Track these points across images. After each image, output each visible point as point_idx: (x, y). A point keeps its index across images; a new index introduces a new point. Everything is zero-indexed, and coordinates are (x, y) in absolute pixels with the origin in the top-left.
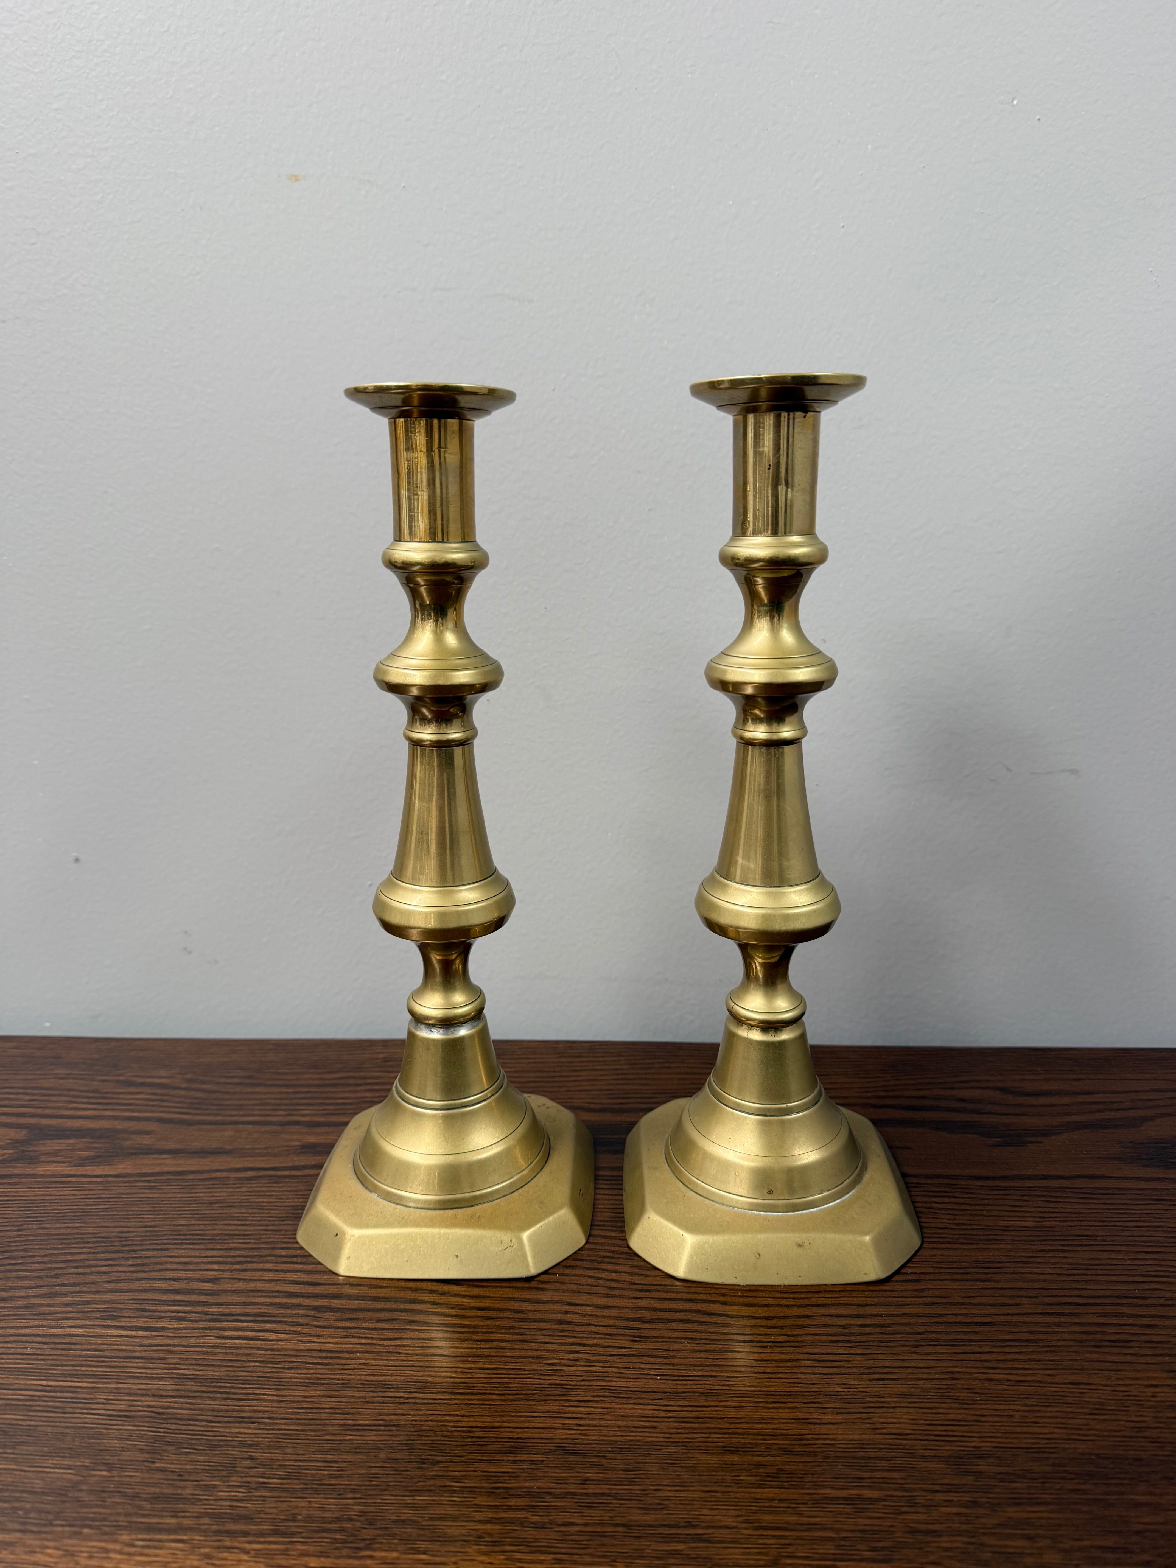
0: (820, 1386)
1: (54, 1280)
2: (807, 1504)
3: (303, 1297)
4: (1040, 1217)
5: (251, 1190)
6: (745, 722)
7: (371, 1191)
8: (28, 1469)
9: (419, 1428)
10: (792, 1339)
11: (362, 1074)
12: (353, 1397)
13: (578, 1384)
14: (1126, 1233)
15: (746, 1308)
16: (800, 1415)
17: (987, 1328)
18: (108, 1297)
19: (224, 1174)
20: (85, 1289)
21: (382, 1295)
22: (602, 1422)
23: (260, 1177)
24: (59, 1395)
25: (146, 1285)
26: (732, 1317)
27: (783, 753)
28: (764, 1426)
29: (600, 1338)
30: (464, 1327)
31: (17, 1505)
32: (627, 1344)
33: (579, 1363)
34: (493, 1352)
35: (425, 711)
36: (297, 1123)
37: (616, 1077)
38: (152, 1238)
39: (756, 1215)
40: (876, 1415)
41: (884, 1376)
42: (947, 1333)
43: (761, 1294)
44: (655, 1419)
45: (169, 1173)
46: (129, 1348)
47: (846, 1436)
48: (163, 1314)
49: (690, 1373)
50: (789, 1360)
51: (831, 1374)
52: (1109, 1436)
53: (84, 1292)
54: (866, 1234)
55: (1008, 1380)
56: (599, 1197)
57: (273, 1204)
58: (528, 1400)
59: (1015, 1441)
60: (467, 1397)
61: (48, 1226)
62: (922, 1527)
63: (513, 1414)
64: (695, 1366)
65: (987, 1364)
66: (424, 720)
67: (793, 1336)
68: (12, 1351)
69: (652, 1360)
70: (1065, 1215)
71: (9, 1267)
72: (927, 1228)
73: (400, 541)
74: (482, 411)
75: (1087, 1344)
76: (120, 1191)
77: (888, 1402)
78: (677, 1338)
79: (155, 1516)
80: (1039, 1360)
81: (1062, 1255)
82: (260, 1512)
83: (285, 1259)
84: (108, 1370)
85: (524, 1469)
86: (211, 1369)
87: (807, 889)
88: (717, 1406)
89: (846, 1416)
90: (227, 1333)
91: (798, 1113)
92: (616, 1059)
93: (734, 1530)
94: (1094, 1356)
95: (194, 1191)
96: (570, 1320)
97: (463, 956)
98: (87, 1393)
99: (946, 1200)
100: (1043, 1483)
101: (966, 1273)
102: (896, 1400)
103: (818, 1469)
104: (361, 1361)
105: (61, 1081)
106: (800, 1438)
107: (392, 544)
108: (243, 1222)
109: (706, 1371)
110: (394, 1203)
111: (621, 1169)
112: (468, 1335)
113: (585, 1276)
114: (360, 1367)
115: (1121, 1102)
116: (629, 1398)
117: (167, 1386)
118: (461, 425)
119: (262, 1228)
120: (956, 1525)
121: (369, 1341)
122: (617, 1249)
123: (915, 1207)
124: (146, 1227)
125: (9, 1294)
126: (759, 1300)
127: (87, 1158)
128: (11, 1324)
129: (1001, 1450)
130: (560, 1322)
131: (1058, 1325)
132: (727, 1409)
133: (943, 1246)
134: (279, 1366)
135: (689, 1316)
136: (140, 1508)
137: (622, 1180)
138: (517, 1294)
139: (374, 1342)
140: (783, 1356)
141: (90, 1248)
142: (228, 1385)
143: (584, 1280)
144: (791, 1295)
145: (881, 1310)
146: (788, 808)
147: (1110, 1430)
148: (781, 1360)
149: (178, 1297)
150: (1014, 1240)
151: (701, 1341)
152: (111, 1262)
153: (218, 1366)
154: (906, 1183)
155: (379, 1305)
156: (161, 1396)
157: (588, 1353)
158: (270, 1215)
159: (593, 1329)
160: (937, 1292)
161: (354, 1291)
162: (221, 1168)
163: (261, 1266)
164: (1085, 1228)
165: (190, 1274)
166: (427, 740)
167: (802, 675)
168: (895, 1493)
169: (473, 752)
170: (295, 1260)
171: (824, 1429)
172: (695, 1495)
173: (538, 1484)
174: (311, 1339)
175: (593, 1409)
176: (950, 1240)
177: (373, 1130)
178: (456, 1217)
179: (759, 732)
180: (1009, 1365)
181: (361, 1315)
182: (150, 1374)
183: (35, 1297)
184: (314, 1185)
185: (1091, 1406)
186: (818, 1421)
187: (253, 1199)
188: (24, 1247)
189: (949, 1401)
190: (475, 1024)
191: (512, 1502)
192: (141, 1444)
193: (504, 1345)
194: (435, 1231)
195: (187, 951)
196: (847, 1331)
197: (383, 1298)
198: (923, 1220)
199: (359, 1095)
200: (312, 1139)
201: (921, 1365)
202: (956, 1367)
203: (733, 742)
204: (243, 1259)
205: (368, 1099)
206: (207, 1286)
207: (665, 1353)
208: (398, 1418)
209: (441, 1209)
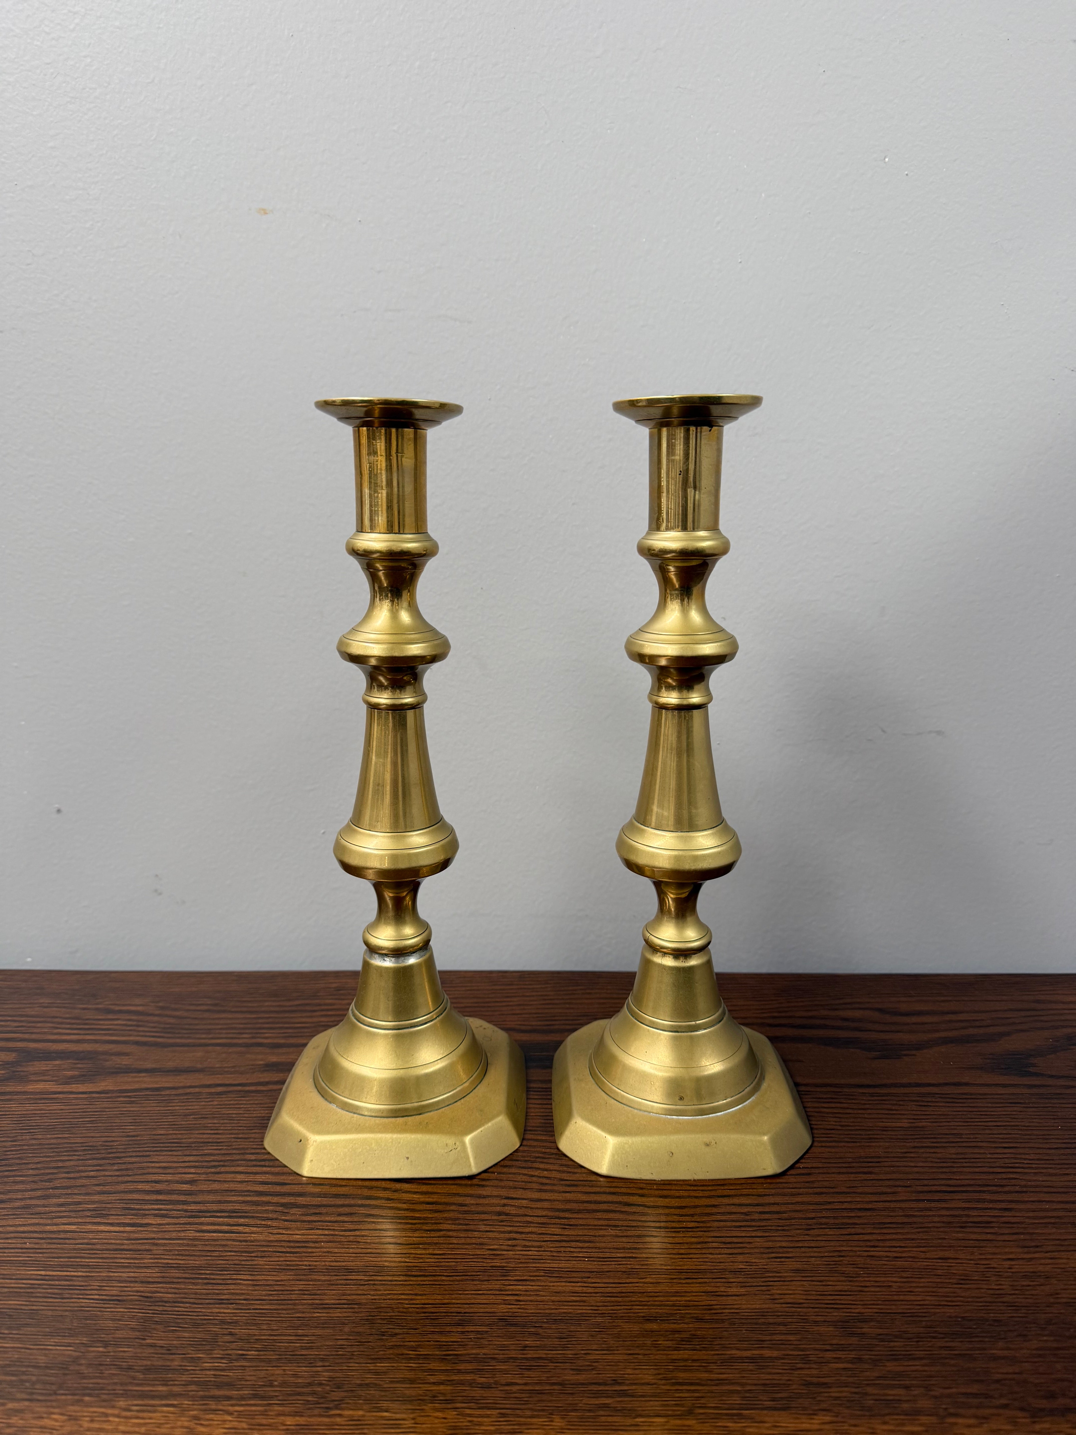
0: (727, 1264)
1: (47, 1184)
2: (716, 1363)
3: (271, 1195)
4: (914, 1119)
5: (222, 1103)
6: (659, 689)
7: (330, 1103)
8: (32, 1347)
9: (378, 1306)
10: (701, 1225)
11: (317, 1001)
12: (319, 1280)
13: (517, 1266)
14: (987, 1132)
15: (661, 1199)
16: (709, 1289)
17: (868, 1213)
18: (96, 1198)
19: (197, 1090)
20: (76, 1191)
21: (342, 1193)
22: (539, 1298)
23: (229, 1092)
24: (57, 1283)
25: (131, 1187)
26: (649, 1207)
27: (692, 716)
28: (679, 1299)
29: (534, 1227)
30: (415, 1219)
31: (24, 1377)
32: (558, 1231)
33: (517, 1248)
34: (441, 1240)
35: (381, 678)
36: (261, 1045)
37: (544, 1002)
38: (134, 1146)
39: (670, 1119)
40: (775, 1288)
41: (781, 1255)
42: (834, 1218)
43: (674, 1188)
44: (584, 1295)
45: (147, 1089)
46: (118, 1242)
47: (749, 1306)
48: (147, 1212)
49: (613, 1255)
50: (699, 1243)
51: (736, 1254)
52: (972, 1302)
53: (75, 1194)
54: (764, 1134)
55: (887, 1257)
56: (531, 1106)
57: (242, 1115)
58: (473, 1280)
59: (894, 1307)
60: (419, 1279)
61: (40, 1137)
62: (815, 1380)
63: (460, 1292)
64: (617, 1249)
65: (869, 1244)
66: (381, 687)
67: (702, 1222)
68: (13, 1246)
69: (581, 1245)
70: (934, 1117)
71: (6, 1173)
72: (817, 1129)
73: (362, 532)
74: (434, 422)
75: (955, 1225)
76: (104, 1106)
77: (785, 1277)
78: (602, 1226)
79: (149, 1385)
80: (913, 1239)
81: (932, 1150)
82: (240, 1380)
83: (254, 1163)
84: (100, 1261)
85: (471, 1338)
86: (192, 1258)
87: (712, 834)
88: (637, 1283)
89: (748, 1289)
90: (205, 1228)
91: (705, 1029)
92: (543, 986)
93: (654, 1386)
94: (960, 1235)
95: (171, 1105)
96: (508, 1212)
97: (412, 893)
98: (82, 1281)
99: (833, 1105)
100: (918, 1342)
101: (850, 1167)
102: (791, 1274)
103: (725, 1333)
104: (325, 1250)
105: (45, 1010)
106: (710, 1308)
107: (354, 535)
108: (216, 1132)
109: (629, 1253)
110: (351, 1112)
111: (550, 1081)
112: (419, 1226)
113: (520, 1174)
114: (324, 1254)
115: (983, 1020)
116: (561, 1277)
117: (153, 1273)
118: (415, 433)
119: (233, 1136)
120: (844, 1378)
121: (332, 1233)
122: (548, 1150)
123: (806, 1112)
124: (128, 1136)
125: (8, 1197)
126: (672, 1193)
127: (72, 1077)
128: (11, 1223)
129: (882, 1315)
130: (500, 1214)
131: (930, 1209)
132: (646, 1285)
133: (831, 1144)
134: (252, 1255)
135: (612, 1207)
136: (134, 1378)
137: (551, 1091)
138: (461, 1190)
139: (337, 1233)
140: (693, 1240)
141: (78, 1155)
142: (208, 1272)
143: (519, 1178)
144: (701, 1188)
145: (778, 1199)
146: (697, 764)
147: (973, 1297)
148: (692, 1243)
149: (160, 1197)
150: (892, 1139)
151: (623, 1228)
152: (98, 1168)
153: (199, 1256)
154: (798, 1091)
155: (339, 1202)
156: (149, 1282)
157: (524, 1240)
158: (240, 1125)
159: (529, 1219)
160: (826, 1184)
161: (317, 1190)
162: (193, 1084)
163: (233, 1169)
164: (953, 1127)
165: (169, 1177)
166: (384, 704)
167: (708, 649)
168: (791, 1353)
169: (423, 715)
170: (263, 1163)
171: (730, 1300)
172: (621, 1357)
173: (484, 1351)
174: (280, 1231)
175: (530, 1287)
176: (836, 1139)
177: (332, 1049)
178: (406, 1124)
179: (672, 698)
180: (888, 1244)
181: (323, 1210)
182: (138, 1263)
183: (30, 1198)
184: (277, 1099)
185: (957, 1277)
186: (725, 1294)
187: (224, 1111)
188: (19, 1156)
189: (836, 1275)
190: (422, 953)
191: (462, 1367)
192: (133, 1324)
193: (450, 1233)
194: (388, 1136)
195: (158, 892)
196: (748, 1218)
197: (343, 1195)
198: (813, 1123)
199: (315, 1020)
200: (274, 1059)
201: (813, 1245)
202: (842, 1246)
203: (649, 706)
204: (217, 1164)
205: (323, 1024)
206: (185, 1187)
207: (593, 1238)
208: (359, 1297)
209: (393, 1117)
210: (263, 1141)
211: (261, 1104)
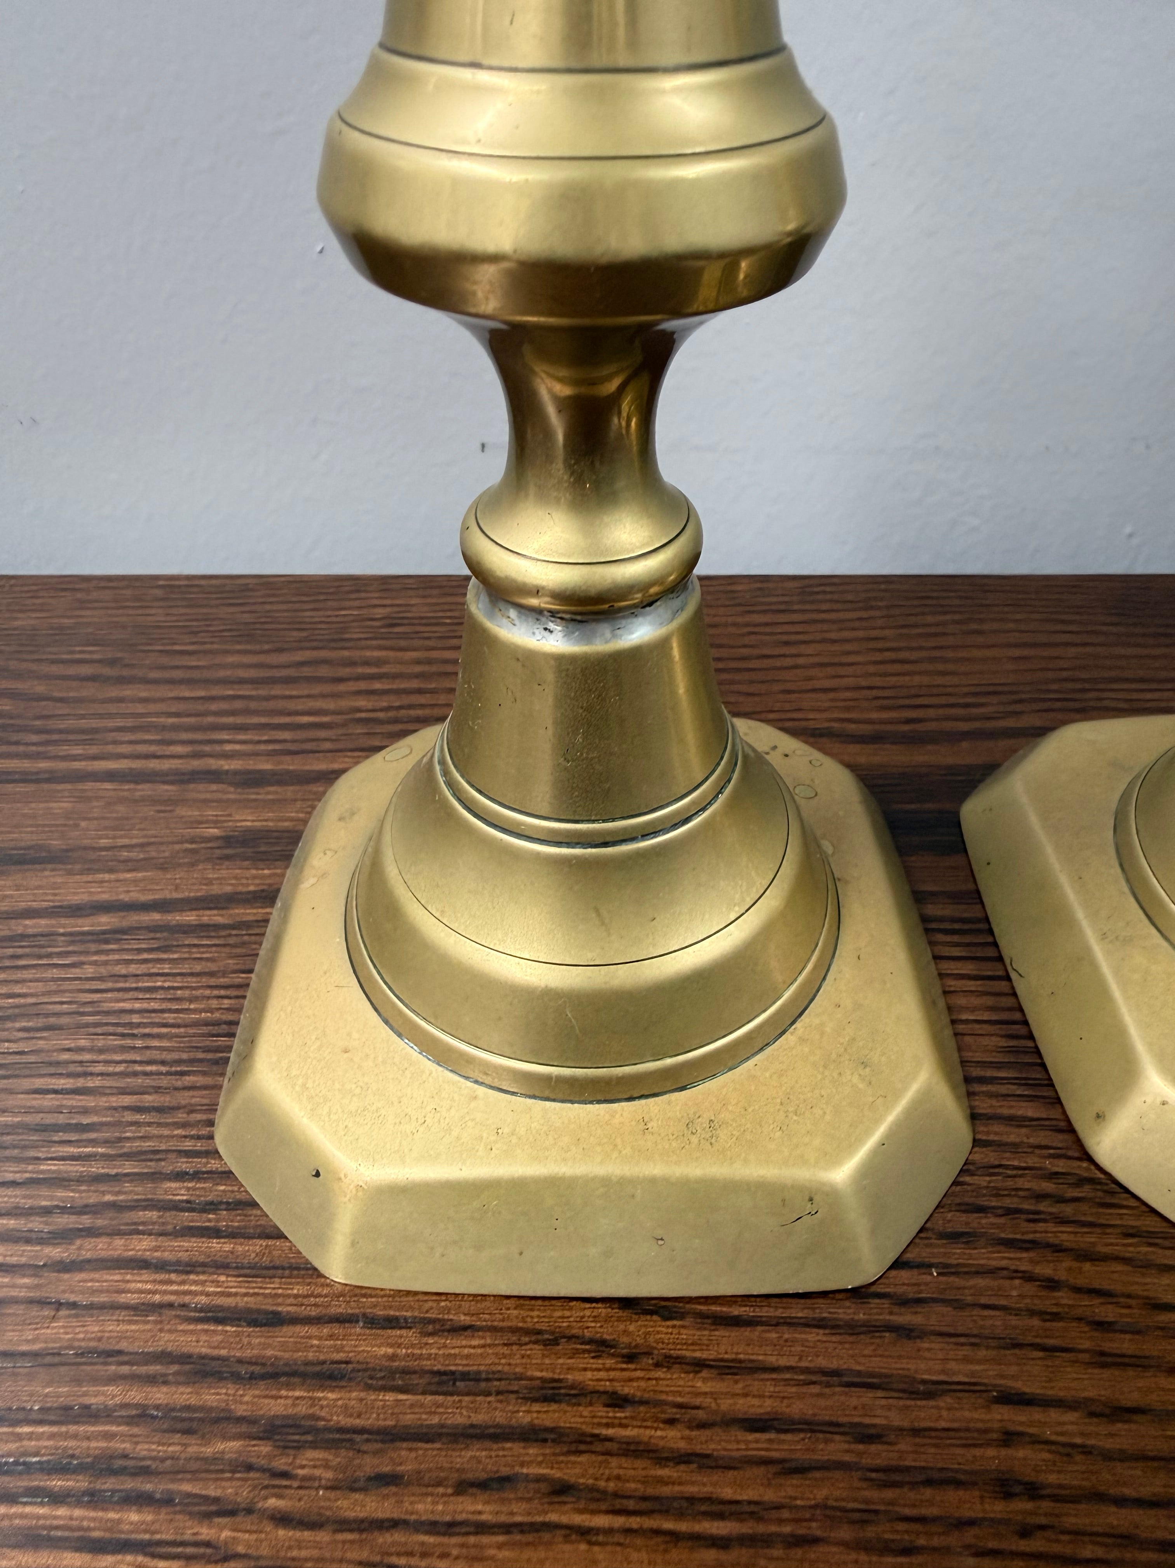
5: (103, 971)
7: (399, 1037)
11: (351, 653)
19: (43, 925)
23: (127, 931)
30: (723, 1516)
36: (215, 776)
57: (159, 1018)
83: (181, 1219)
108: (80, 1083)
110: (466, 1078)
113: (1016, 1275)
119: (127, 1100)
122: (1064, 1168)
143: (1016, 1295)
155: (457, 1412)
158: (148, 1055)
163: (119, 1247)
170: (211, 1220)
177: (392, 871)
181: (408, 1462)
190: (673, 607)
199: (344, 704)
200: (248, 820)
204: (73, 1221)
210: (211, 1123)
211: (212, 974)
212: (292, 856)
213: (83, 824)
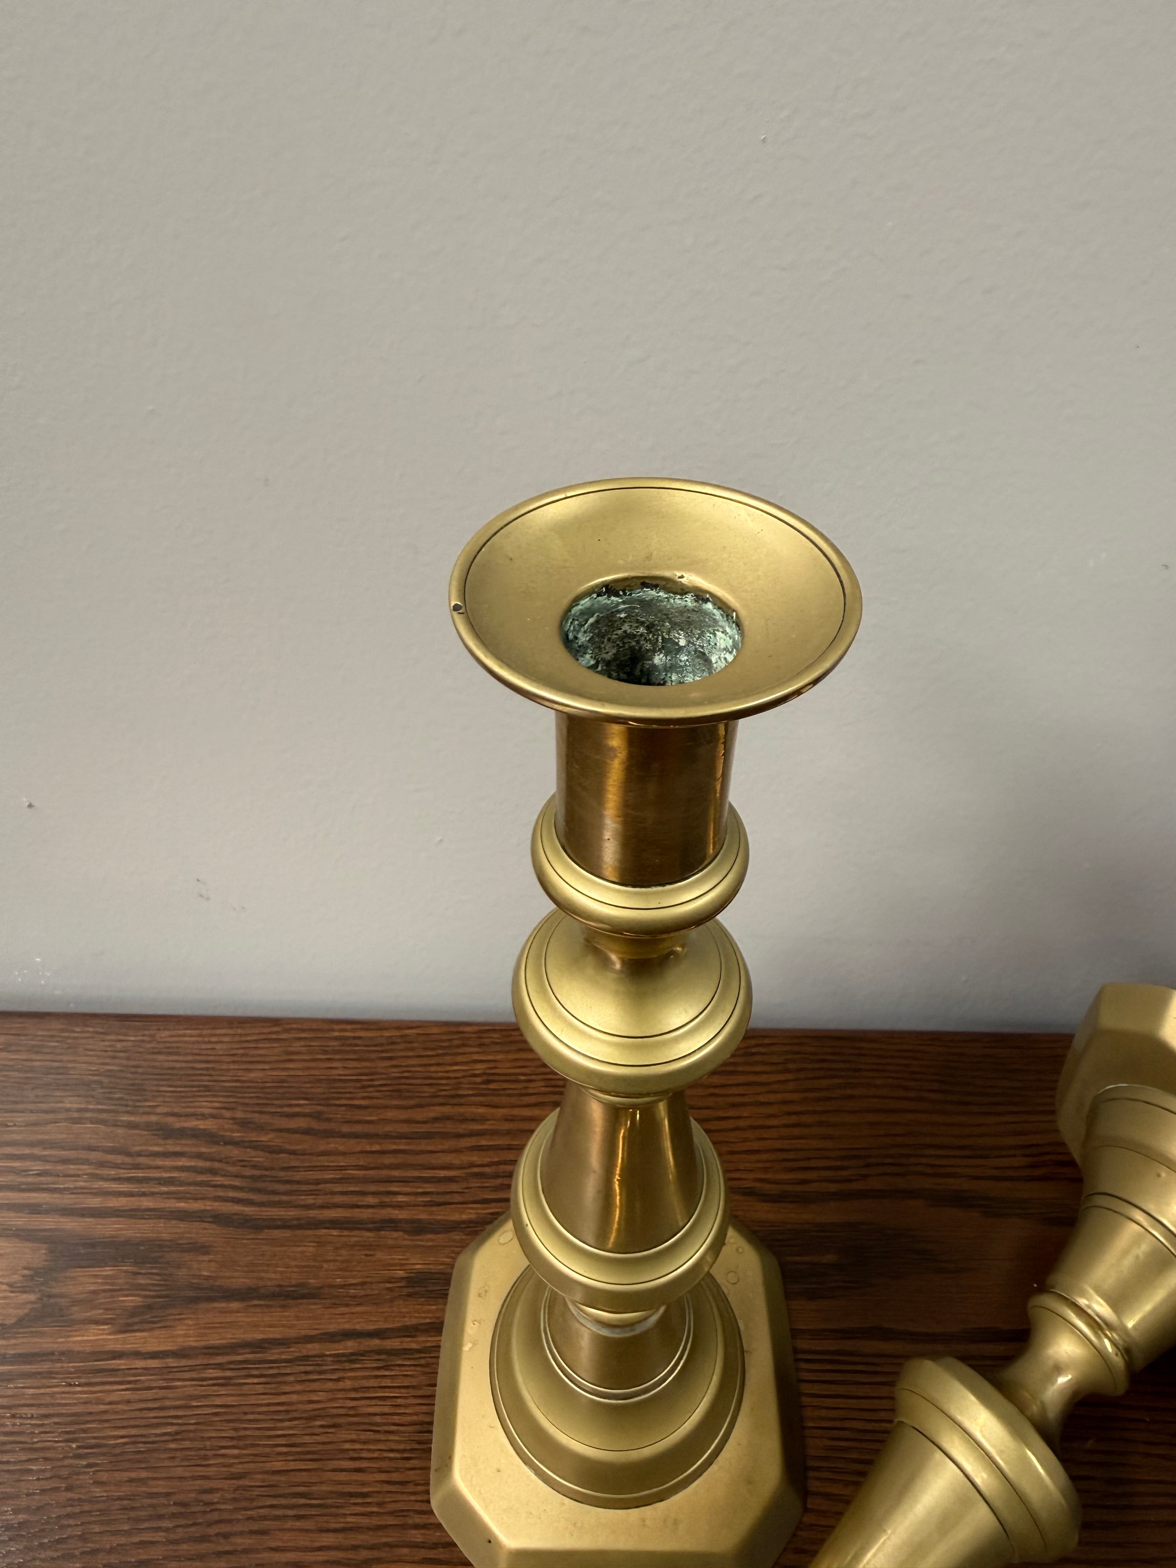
5: (356, 1384)
7: (525, 1464)
19: (316, 1348)
23: (364, 1353)
57: (391, 1419)
76: (186, 1392)
83: (421, 1553)
95: (282, 1389)
105: (75, 1127)
108: (357, 1464)
124: (230, 1478)
127: (134, 1311)
158: (389, 1445)
162: (310, 1332)
170: (434, 1554)
187: (363, 1407)
210: (427, 1493)
211: (414, 1387)
212: (447, 1294)
213: (325, 1266)
